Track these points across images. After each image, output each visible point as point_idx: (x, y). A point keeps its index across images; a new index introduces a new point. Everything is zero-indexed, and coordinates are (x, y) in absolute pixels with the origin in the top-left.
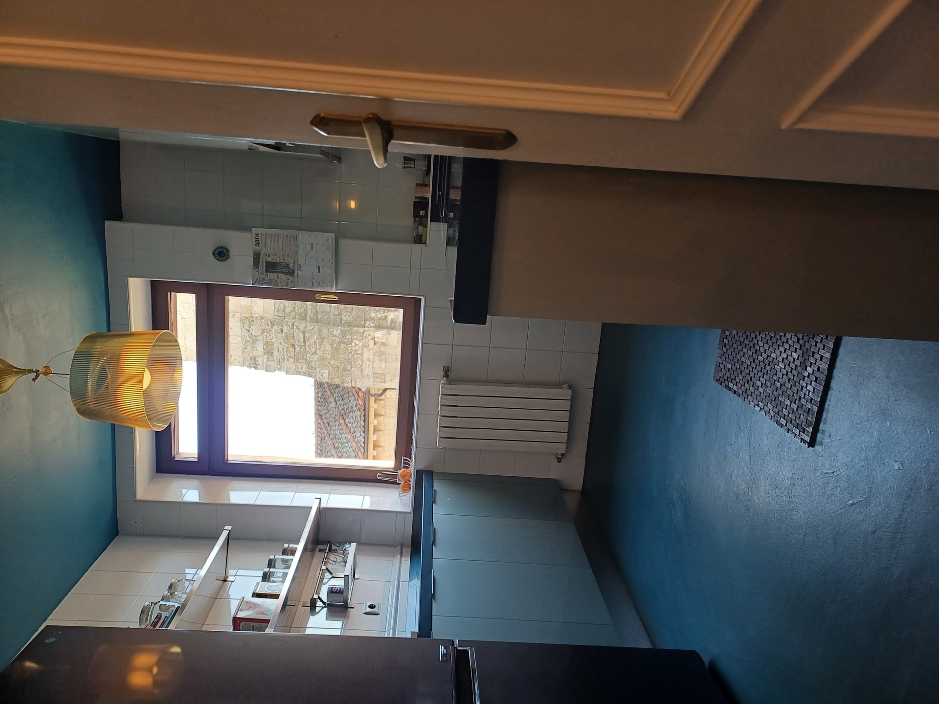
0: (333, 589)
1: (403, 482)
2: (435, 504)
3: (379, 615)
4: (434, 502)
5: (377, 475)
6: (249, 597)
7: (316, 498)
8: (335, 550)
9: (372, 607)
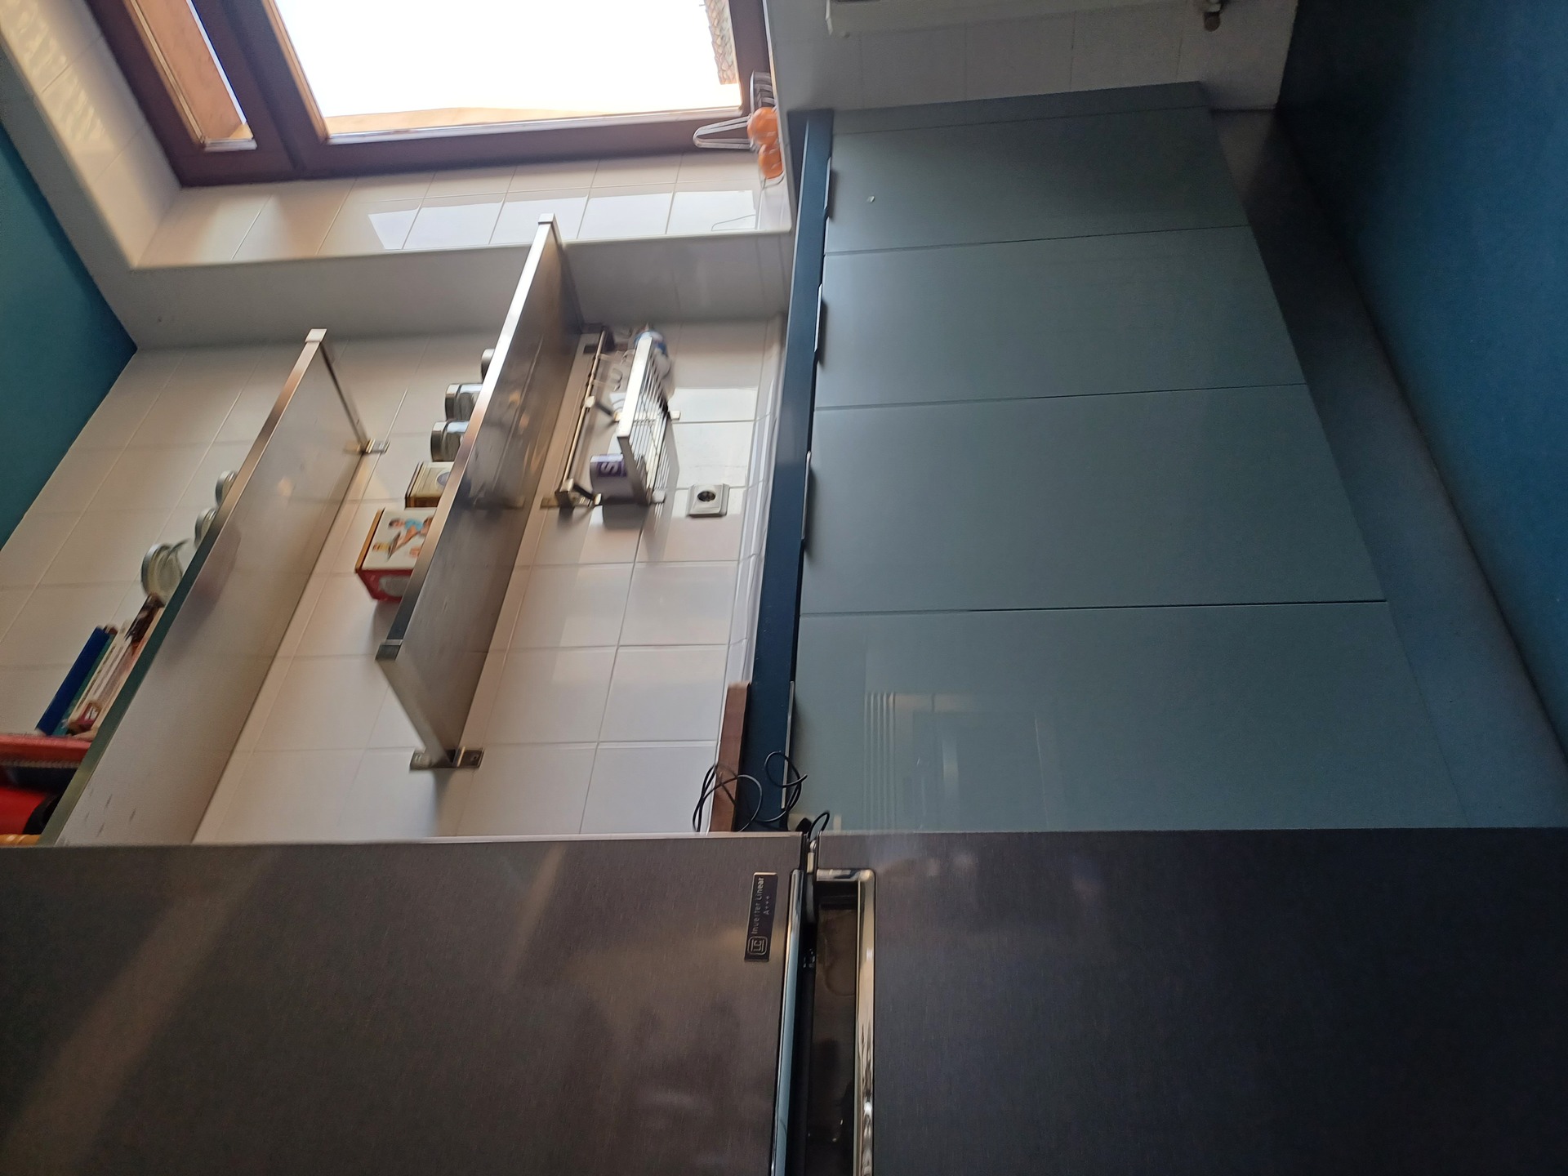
0: (603, 466)
1: (763, 148)
2: (831, 217)
3: (724, 519)
4: (829, 213)
5: (695, 136)
6: (397, 508)
7: (540, 223)
8: (622, 345)
9: (705, 496)
